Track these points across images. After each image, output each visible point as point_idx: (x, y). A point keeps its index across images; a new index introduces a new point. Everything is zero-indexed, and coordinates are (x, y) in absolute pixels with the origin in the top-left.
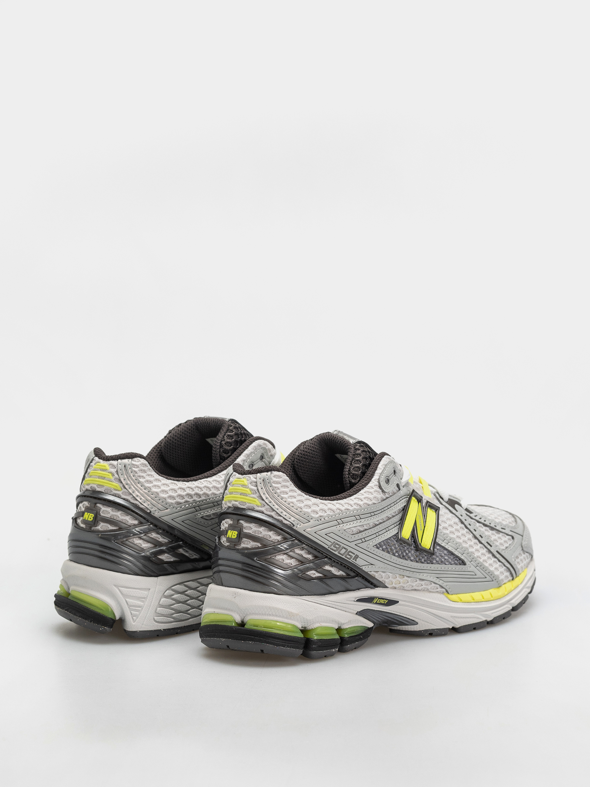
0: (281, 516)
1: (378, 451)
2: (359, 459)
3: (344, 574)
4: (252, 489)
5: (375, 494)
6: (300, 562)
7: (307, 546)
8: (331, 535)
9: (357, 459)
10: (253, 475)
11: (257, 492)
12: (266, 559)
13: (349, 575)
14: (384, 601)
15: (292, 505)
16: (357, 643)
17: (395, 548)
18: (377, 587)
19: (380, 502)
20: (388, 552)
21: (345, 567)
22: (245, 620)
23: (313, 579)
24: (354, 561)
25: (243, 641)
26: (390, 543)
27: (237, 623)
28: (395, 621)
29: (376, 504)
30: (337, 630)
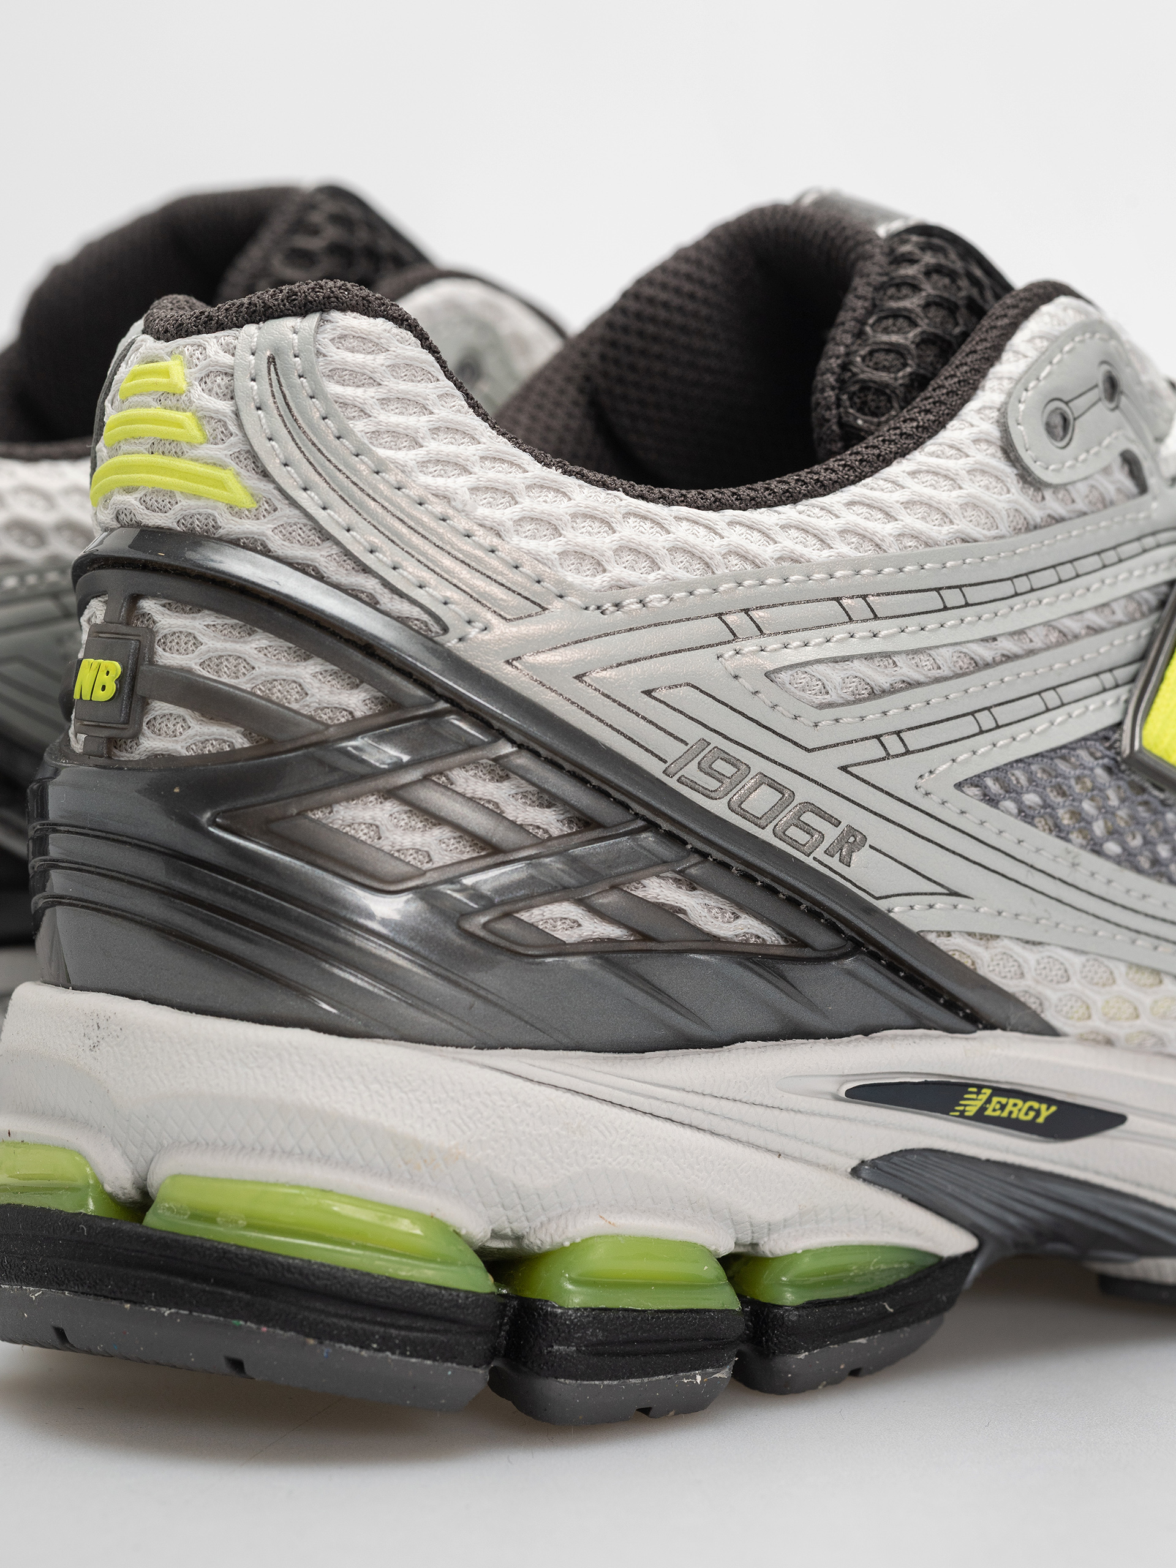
0: (366, 570)
1: (1019, 276)
2: (906, 309)
3: (769, 935)
4: (210, 410)
5: (973, 488)
6: (483, 849)
7: (524, 753)
8: (684, 697)
9: (894, 304)
10: (219, 334)
11: (233, 428)
12: (269, 821)
13: (804, 944)
14: (1031, 1108)
15: (439, 508)
16: (863, 1341)
17: (1106, 812)
18: (991, 1026)
19: (1002, 537)
20: (1059, 831)
21: (775, 892)
22: (155, 1181)
23: (561, 949)
24: (834, 862)
25: (128, 1306)
26: (1065, 778)
27: (112, 1197)
28: (1110, 1229)
29: (975, 541)
30: (728, 1262)
